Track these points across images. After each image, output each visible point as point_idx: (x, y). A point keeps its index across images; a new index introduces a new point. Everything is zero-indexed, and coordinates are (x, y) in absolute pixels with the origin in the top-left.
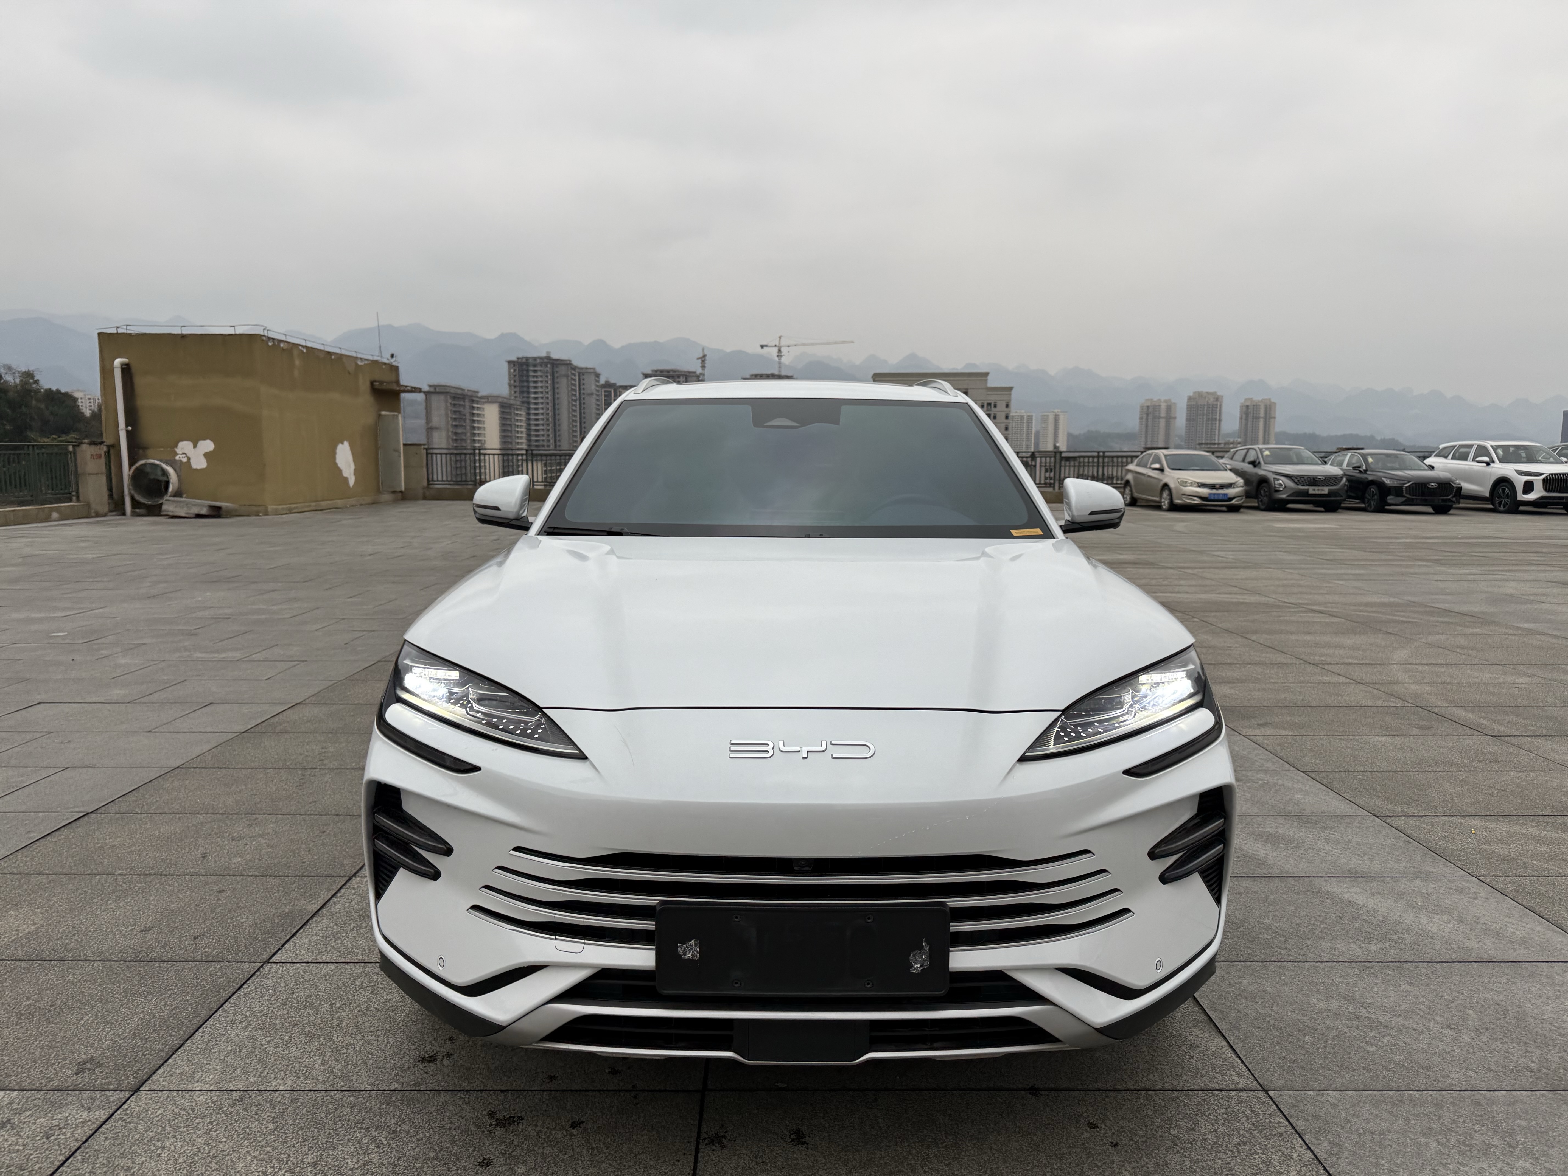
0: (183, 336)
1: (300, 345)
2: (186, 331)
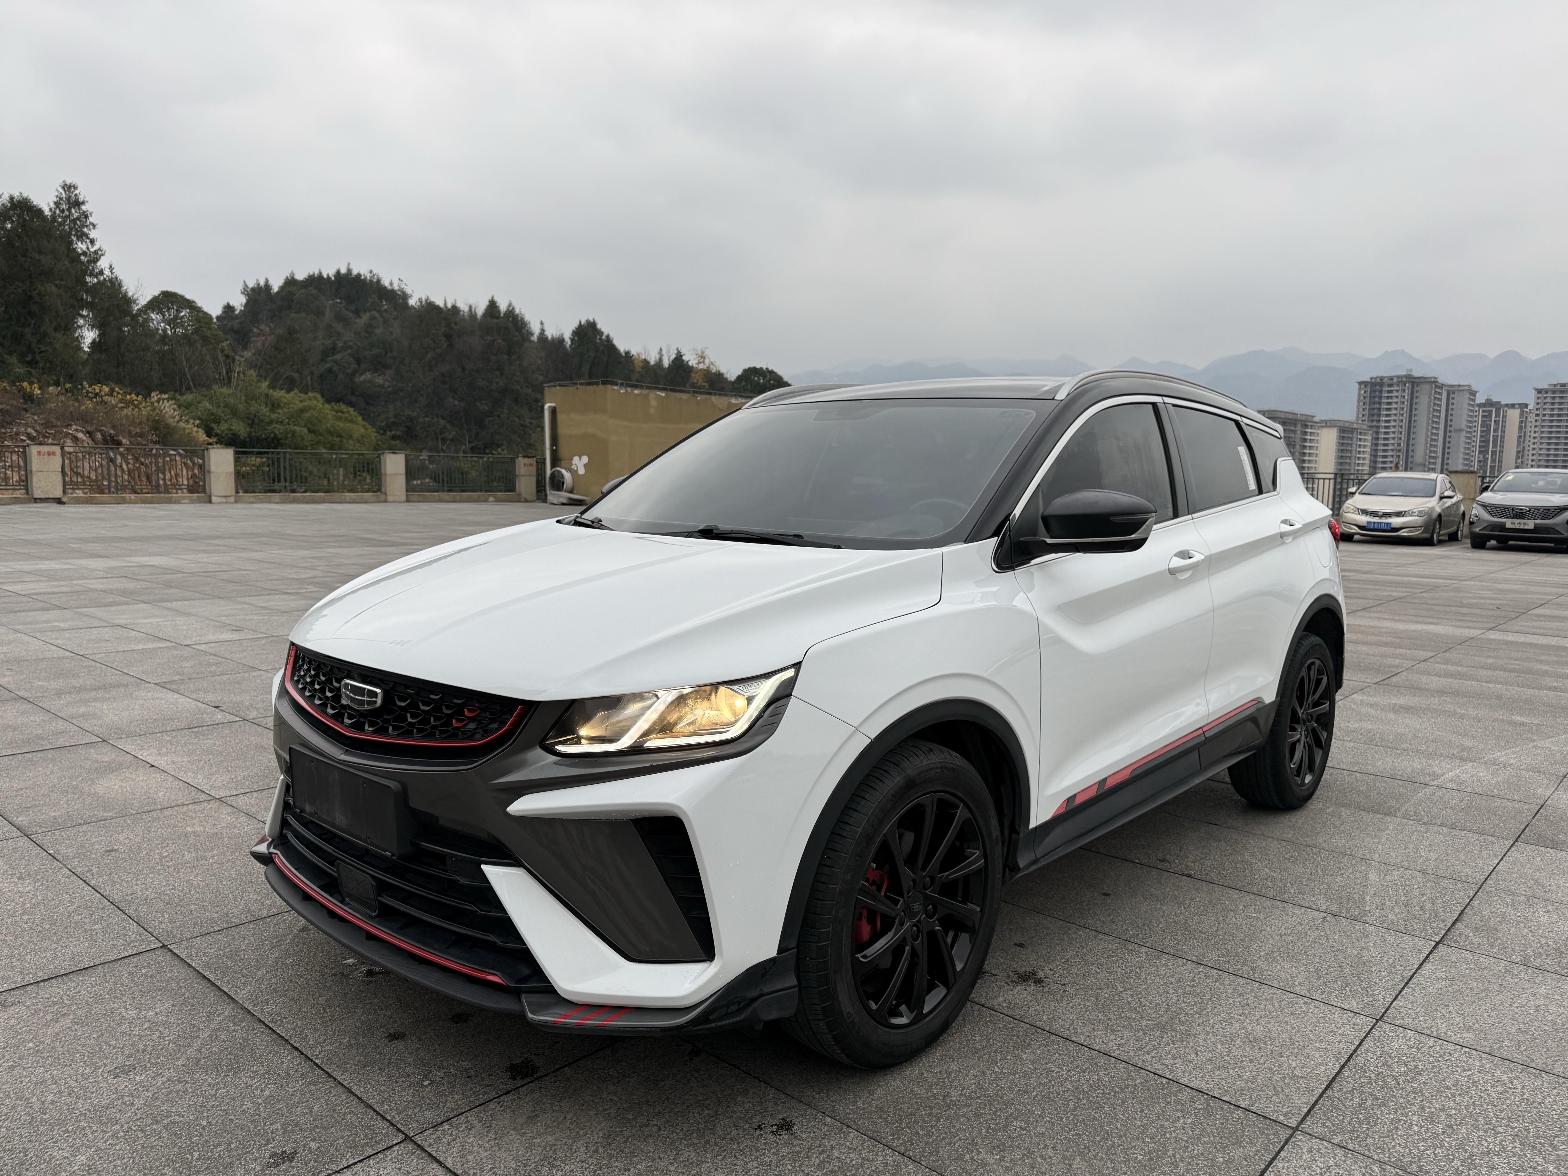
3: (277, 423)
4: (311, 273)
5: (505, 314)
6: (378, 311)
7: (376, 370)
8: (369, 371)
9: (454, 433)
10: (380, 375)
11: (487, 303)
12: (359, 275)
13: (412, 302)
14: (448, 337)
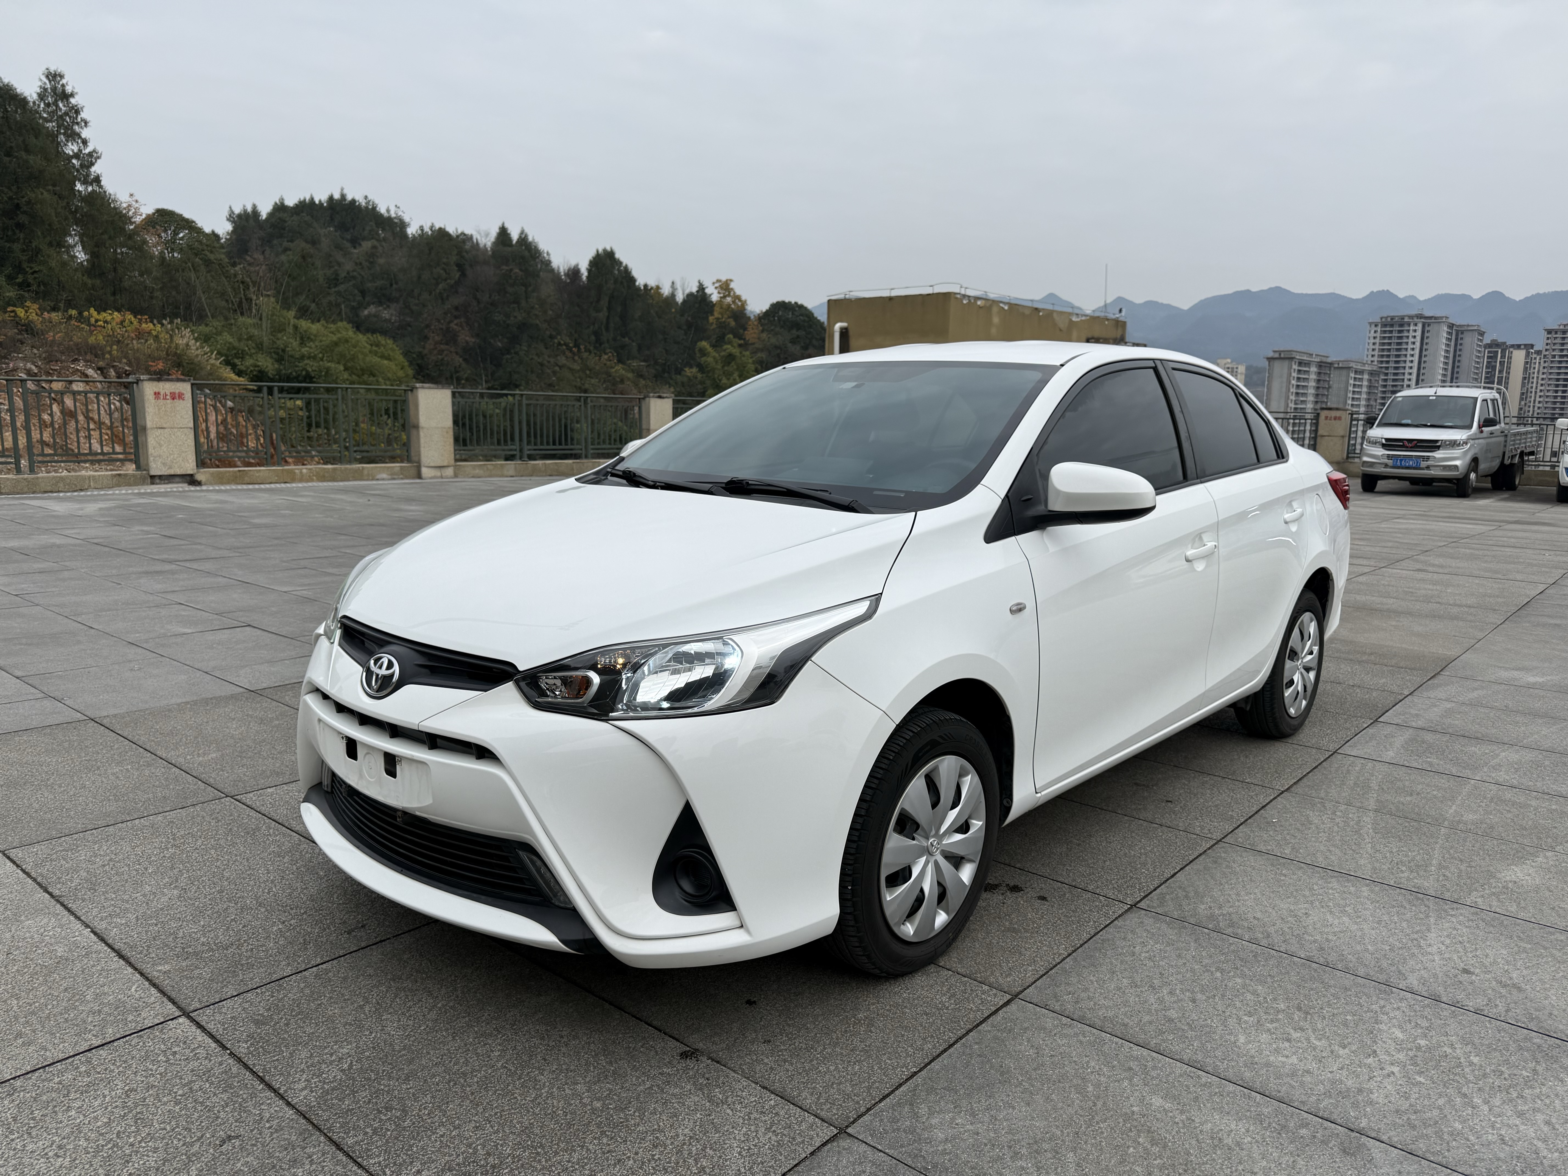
0: (891, 299)
1: (1001, 302)
2: (894, 293)
3: (309, 358)
4: (302, 199)
5: (518, 242)
6: (377, 240)
7: (380, 303)
8: (373, 303)
9: (469, 372)
10: (385, 309)
11: (498, 230)
12: (353, 201)
13: (411, 231)
14: (459, 266)
